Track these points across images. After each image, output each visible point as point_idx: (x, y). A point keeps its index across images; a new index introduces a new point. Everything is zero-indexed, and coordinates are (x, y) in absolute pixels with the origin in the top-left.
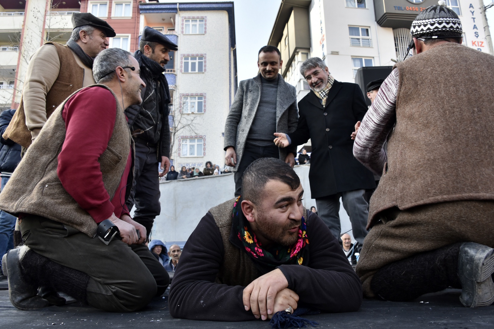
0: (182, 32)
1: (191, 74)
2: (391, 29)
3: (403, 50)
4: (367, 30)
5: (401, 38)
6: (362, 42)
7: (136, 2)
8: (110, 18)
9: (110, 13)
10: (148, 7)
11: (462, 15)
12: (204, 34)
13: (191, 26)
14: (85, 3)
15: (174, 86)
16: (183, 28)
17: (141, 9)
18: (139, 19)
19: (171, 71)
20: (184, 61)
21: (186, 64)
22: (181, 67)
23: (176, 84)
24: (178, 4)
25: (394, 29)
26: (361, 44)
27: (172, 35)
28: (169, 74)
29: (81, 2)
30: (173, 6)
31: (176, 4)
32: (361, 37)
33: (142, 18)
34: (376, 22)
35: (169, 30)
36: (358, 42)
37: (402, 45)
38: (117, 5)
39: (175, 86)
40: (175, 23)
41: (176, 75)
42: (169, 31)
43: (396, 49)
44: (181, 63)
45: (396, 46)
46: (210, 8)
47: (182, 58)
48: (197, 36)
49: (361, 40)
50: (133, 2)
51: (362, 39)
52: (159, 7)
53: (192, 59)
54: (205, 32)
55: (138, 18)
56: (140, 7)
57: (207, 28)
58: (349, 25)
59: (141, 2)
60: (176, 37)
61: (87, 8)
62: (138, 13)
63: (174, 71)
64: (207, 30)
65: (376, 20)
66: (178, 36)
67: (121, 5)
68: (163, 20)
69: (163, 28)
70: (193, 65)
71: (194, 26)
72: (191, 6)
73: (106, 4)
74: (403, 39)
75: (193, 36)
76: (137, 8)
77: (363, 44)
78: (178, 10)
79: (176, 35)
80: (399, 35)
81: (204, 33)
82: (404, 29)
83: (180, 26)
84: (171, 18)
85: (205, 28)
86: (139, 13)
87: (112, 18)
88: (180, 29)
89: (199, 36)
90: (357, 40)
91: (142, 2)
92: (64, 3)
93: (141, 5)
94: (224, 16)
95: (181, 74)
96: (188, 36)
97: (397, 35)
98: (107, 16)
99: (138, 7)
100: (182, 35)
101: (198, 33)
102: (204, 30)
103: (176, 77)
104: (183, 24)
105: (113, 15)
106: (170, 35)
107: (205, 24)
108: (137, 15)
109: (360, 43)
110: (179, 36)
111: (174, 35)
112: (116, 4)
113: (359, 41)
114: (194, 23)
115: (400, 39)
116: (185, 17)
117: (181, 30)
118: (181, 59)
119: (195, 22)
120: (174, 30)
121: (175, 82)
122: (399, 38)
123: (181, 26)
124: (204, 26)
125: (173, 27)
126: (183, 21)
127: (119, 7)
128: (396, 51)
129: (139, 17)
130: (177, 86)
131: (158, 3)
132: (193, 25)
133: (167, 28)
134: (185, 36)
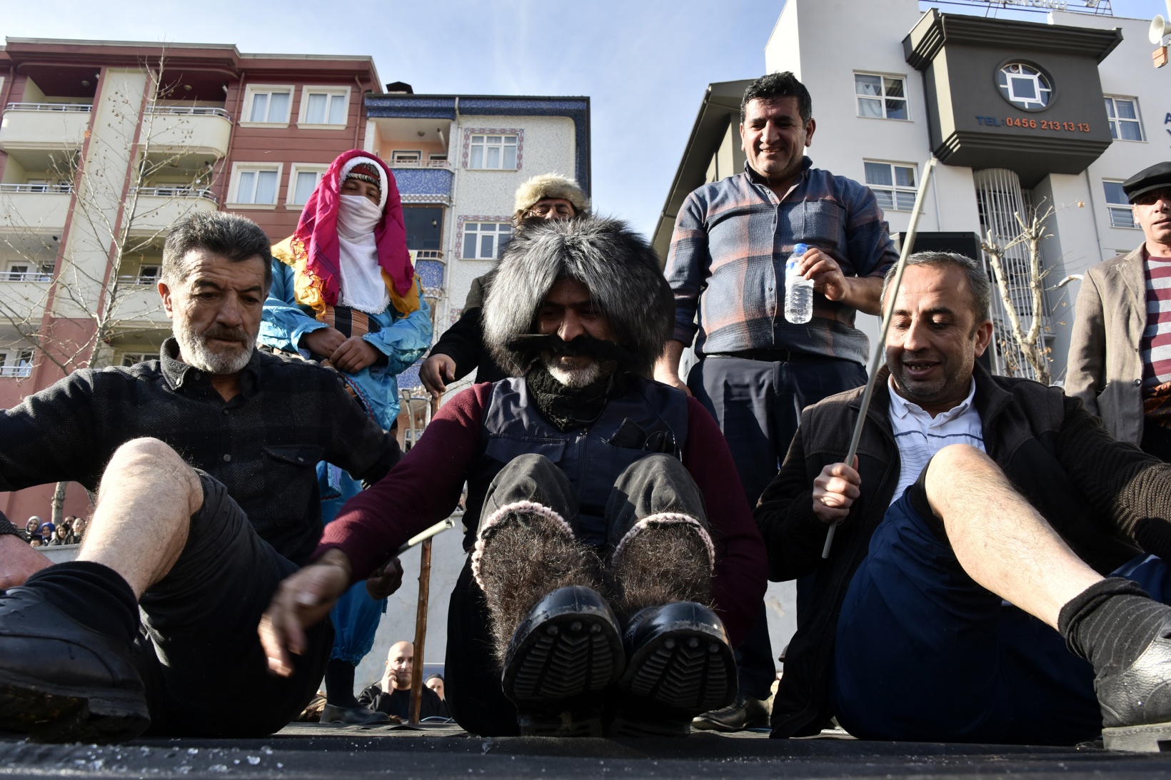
0: (465, 164)
1: (481, 263)
2: (969, 170)
3: (998, 221)
4: (910, 172)
5: (995, 191)
6: (898, 199)
7: (360, 92)
8: (296, 126)
9: (295, 113)
10: (386, 104)
11: (1145, 140)
12: (516, 171)
13: (485, 150)
14: (238, 89)
15: (437, 290)
16: (466, 155)
17: (371, 109)
18: (365, 131)
19: (434, 254)
20: (464, 232)
21: (471, 240)
22: (458, 245)
23: (444, 287)
24: (457, 99)
25: (976, 170)
26: (895, 205)
27: (440, 170)
28: (426, 260)
29: (227, 88)
30: (445, 104)
31: (452, 98)
32: (894, 187)
33: (371, 128)
34: (932, 153)
35: (432, 158)
36: (889, 200)
37: (997, 210)
38: (311, 97)
39: (442, 289)
40: (447, 144)
41: (444, 264)
42: (432, 161)
43: (981, 218)
44: (459, 235)
45: (980, 211)
46: (534, 109)
47: (462, 225)
48: (500, 175)
49: (894, 195)
50: (352, 92)
51: (897, 192)
52: (411, 104)
53: (484, 228)
54: (519, 166)
55: (360, 127)
56: (367, 103)
57: (524, 156)
58: (864, 159)
59: (370, 91)
60: (448, 175)
61: (241, 101)
62: (361, 116)
63: (441, 255)
64: (524, 161)
65: (932, 149)
66: (453, 174)
67: (322, 98)
68: (421, 134)
69: (419, 152)
70: (487, 241)
71: (493, 152)
72: (488, 105)
73: (288, 94)
74: (998, 194)
75: (489, 173)
76: (360, 106)
77: (898, 204)
78: (457, 112)
79: (449, 171)
80: (988, 184)
81: (516, 169)
82: (1000, 170)
83: (460, 149)
84: (439, 130)
85: (520, 157)
86: (364, 118)
87: (300, 127)
88: (459, 158)
89: (505, 174)
90: (885, 195)
91: (373, 93)
92: (188, 87)
93: (370, 98)
94: (565, 132)
95: (456, 261)
96: (478, 173)
97: (983, 185)
98: (287, 120)
99: (363, 104)
100: (462, 170)
101: (501, 167)
102: (516, 161)
103: (445, 268)
104: (466, 146)
105: (301, 119)
106: (435, 170)
107: (520, 148)
108: (358, 122)
109: (892, 202)
110: (456, 172)
111: (445, 170)
112: (310, 95)
113: (891, 198)
114: (493, 144)
115: (990, 195)
116: (473, 129)
117: (462, 159)
118: (460, 226)
119: (496, 142)
120: (445, 158)
121: (442, 281)
122: (990, 191)
123: (463, 150)
124: (517, 152)
125: (443, 153)
126: (467, 137)
127: (319, 101)
128: (982, 222)
129: (363, 126)
130: (447, 291)
131: (410, 95)
132: (490, 149)
133: (429, 153)
134: (469, 173)
